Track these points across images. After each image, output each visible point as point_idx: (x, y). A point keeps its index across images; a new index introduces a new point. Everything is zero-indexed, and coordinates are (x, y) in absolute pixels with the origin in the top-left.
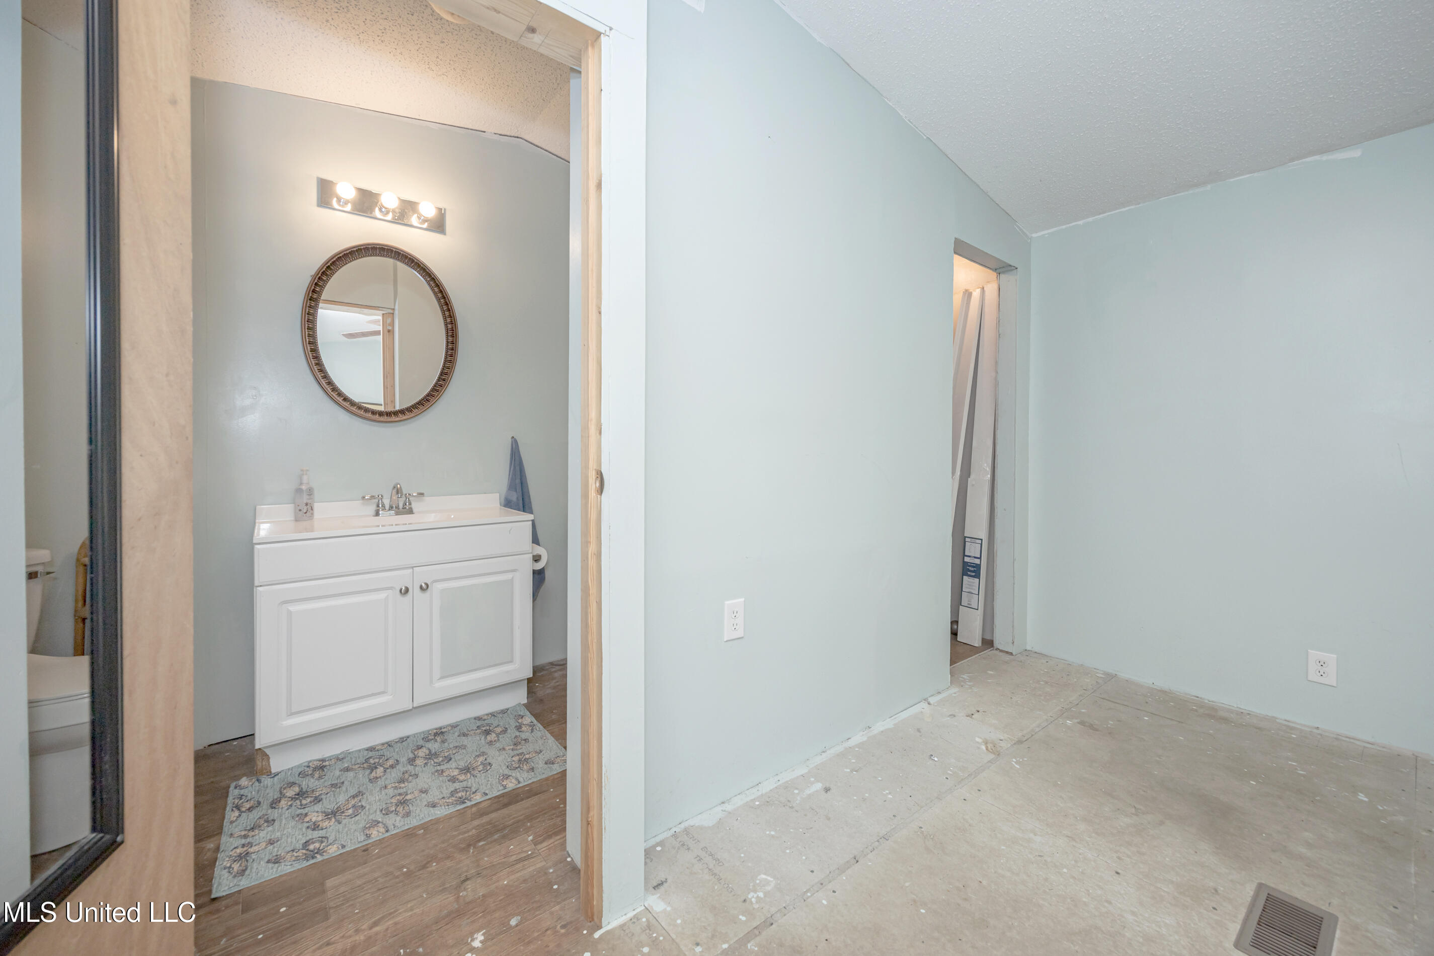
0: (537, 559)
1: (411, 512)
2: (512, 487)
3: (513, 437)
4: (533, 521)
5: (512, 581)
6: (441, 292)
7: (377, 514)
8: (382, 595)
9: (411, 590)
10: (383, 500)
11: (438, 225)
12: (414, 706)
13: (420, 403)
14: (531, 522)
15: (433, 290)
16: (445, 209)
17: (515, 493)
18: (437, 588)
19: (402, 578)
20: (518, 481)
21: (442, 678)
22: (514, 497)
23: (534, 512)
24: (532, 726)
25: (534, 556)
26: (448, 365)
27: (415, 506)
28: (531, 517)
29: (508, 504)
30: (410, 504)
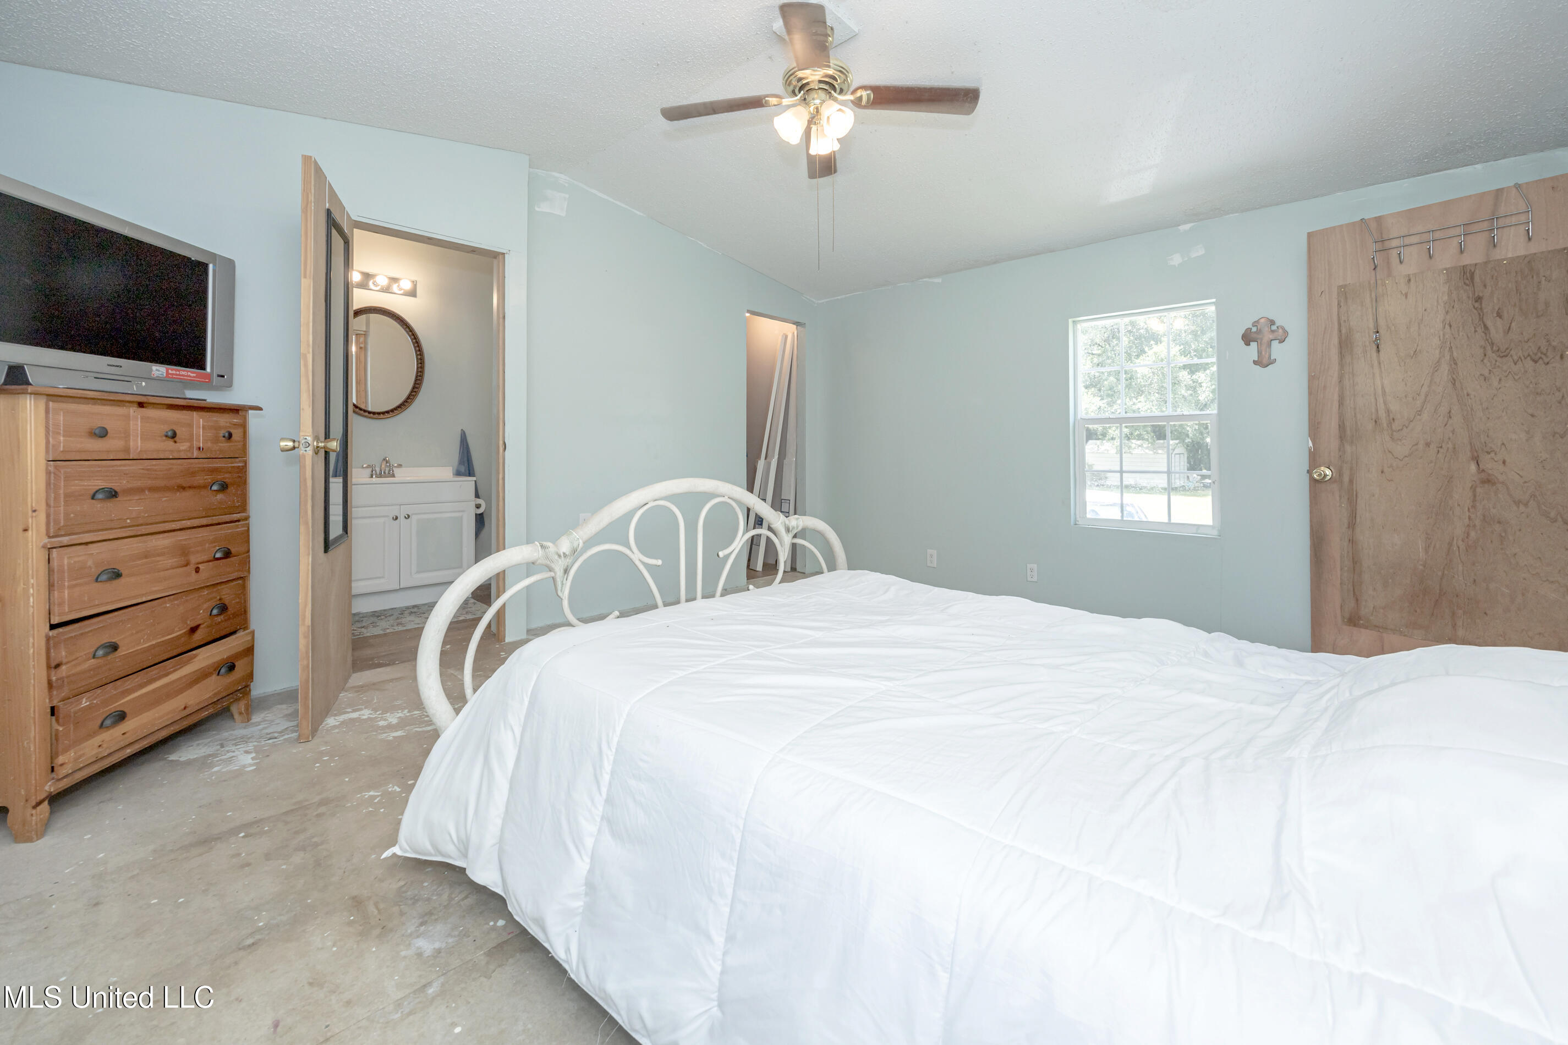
0: (478, 506)
1: (393, 476)
2: (461, 462)
3: (462, 430)
4: (475, 481)
5: (462, 517)
6: (413, 335)
7: (372, 476)
8: (382, 520)
9: (399, 518)
10: (376, 468)
11: (413, 293)
12: (401, 587)
13: (399, 407)
14: (474, 482)
15: (408, 334)
16: (416, 281)
17: (463, 466)
18: (414, 518)
19: (394, 511)
20: (466, 459)
21: (418, 572)
22: (463, 469)
23: (476, 475)
24: (474, 603)
25: (476, 505)
26: (418, 382)
27: (396, 471)
28: (474, 479)
29: (458, 473)
30: (393, 471)
